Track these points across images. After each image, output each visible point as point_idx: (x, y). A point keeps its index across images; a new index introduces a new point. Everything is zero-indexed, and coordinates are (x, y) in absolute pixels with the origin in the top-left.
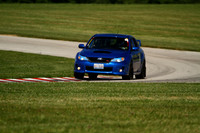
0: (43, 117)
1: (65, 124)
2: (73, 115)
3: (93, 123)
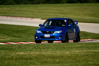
0: (58, 60)
2: (73, 59)
3: (83, 63)
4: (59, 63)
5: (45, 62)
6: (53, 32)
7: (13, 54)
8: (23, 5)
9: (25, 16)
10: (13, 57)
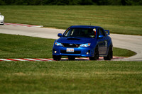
1: (90, 91)
2: (95, 84)
3: (110, 90)
4: (75, 88)
5: (55, 87)
6: (79, 45)
7: (8, 75)
8: (16, 6)
9: (19, 21)
10: (8, 79)
